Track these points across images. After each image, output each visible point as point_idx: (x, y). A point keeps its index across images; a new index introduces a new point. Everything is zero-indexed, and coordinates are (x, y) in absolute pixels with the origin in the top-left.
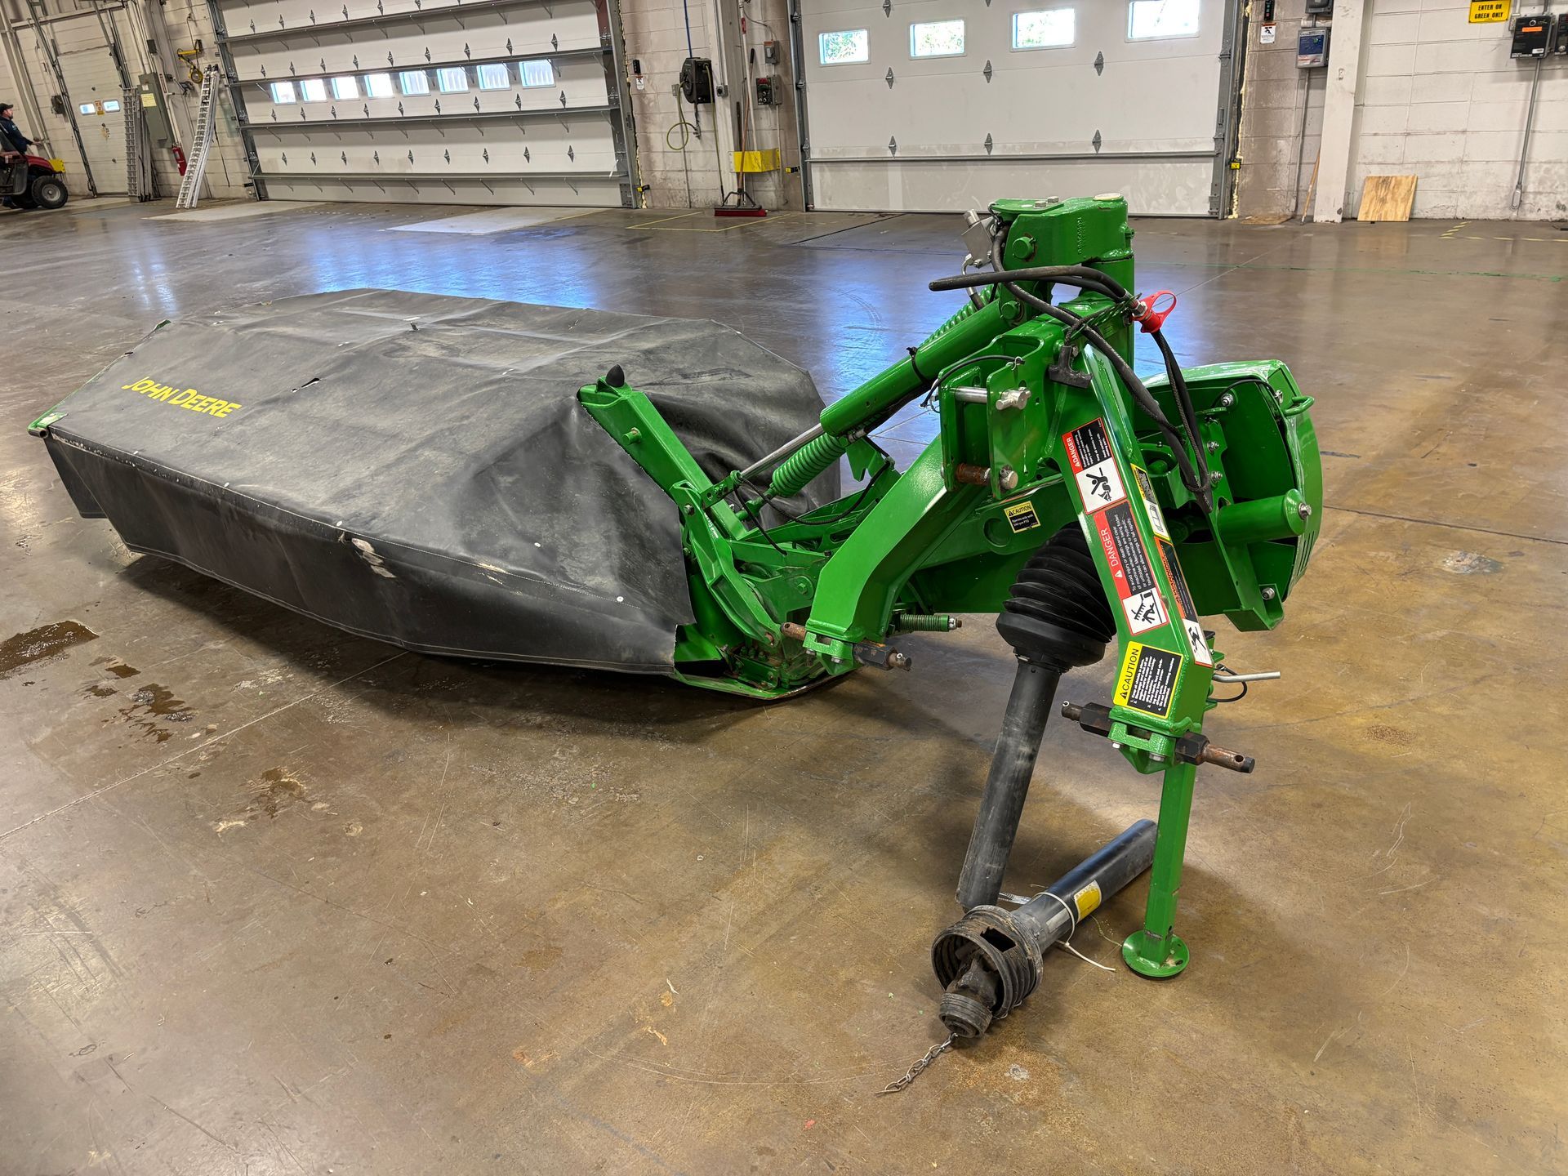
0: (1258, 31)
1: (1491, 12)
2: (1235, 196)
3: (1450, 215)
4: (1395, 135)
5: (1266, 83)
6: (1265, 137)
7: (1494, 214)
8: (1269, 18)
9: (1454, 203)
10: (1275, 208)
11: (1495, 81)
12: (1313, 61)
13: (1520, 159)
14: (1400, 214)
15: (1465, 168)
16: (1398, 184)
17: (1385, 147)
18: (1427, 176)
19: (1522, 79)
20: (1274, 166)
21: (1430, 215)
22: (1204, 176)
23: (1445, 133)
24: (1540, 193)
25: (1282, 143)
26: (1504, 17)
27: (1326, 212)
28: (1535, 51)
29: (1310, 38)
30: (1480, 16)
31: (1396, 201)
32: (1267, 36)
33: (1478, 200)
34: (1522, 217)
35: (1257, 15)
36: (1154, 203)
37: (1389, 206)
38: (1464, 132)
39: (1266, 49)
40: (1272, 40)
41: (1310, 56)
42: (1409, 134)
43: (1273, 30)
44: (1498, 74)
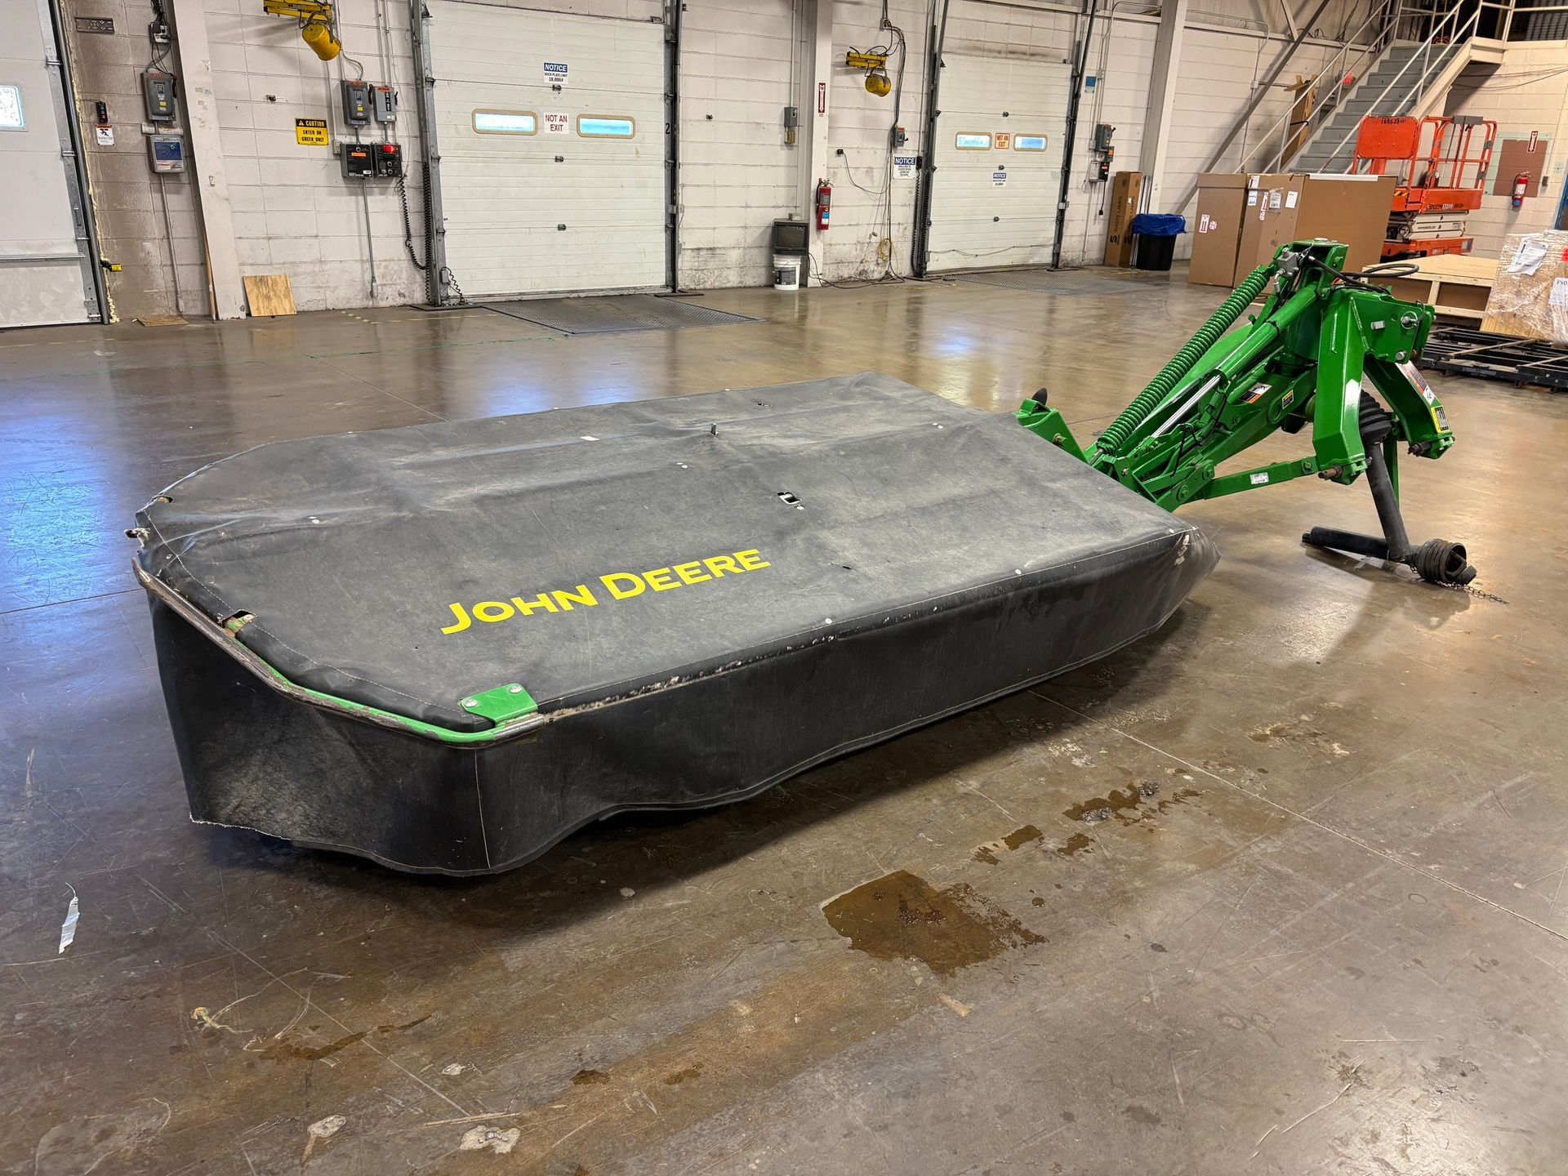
0: (93, 133)
1: (315, 136)
2: (110, 300)
3: (322, 307)
4: (257, 238)
5: (115, 186)
6: (129, 238)
7: (357, 304)
8: (102, 120)
9: (323, 297)
10: (157, 309)
11: (331, 194)
12: (174, 167)
13: (366, 256)
14: (288, 307)
15: (325, 267)
16: (275, 282)
17: (252, 250)
18: (296, 275)
19: (351, 194)
20: (146, 267)
21: (306, 308)
22: (72, 280)
23: (301, 237)
24: (385, 285)
25: (148, 245)
26: (325, 141)
27: (229, 309)
28: (365, 172)
29: (167, 145)
30: (306, 139)
31: (280, 297)
32: (106, 138)
33: (342, 292)
34: (376, 305)
35: (89, 115)
36: (13, 312)
37: (275, 302)
38: (316, 236)
39: (105, 150)
40: (111, 142)
41: (169, 162)
42: (270, 238)
43: (110, 132)
44: (332, 189)
